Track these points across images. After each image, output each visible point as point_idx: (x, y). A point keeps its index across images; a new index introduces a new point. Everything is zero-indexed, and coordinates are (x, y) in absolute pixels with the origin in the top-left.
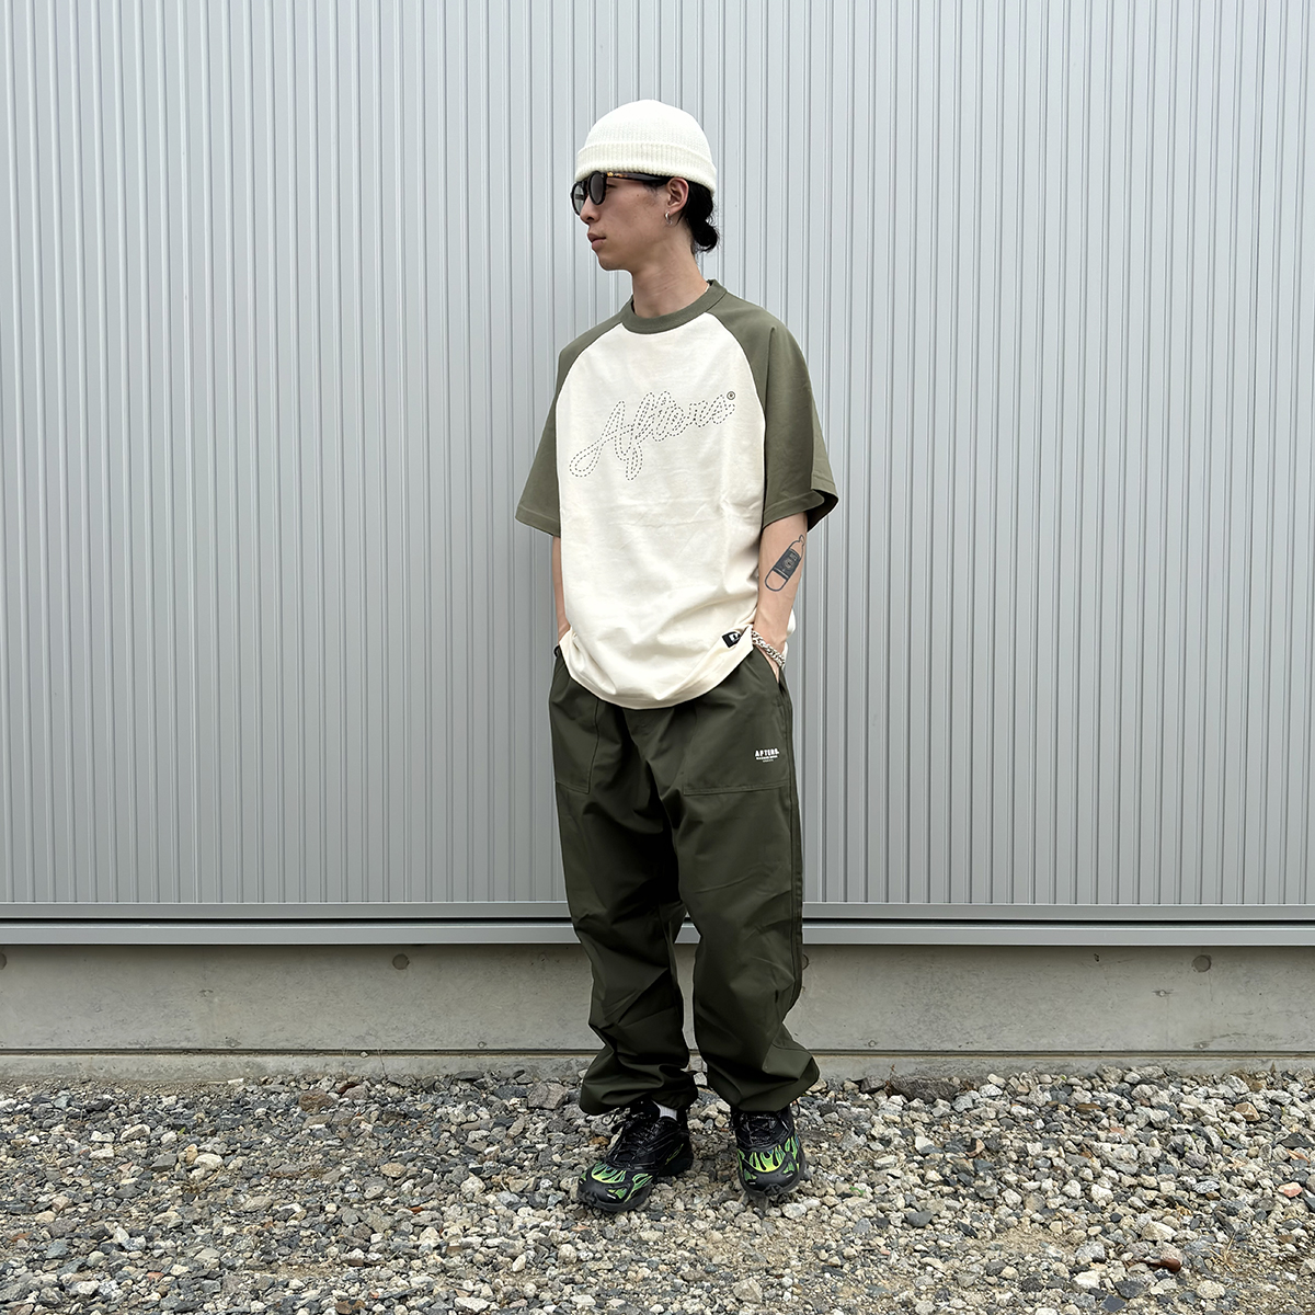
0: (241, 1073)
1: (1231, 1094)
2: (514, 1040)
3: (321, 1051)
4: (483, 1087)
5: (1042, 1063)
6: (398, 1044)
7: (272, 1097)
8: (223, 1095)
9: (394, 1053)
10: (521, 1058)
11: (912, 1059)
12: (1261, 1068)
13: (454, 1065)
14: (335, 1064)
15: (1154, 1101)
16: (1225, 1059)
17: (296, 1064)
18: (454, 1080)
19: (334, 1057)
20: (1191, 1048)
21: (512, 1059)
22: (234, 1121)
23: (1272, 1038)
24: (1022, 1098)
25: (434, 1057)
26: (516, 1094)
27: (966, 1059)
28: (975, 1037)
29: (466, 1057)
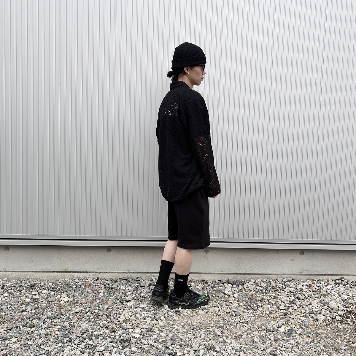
0: (68, 277)
1: (308, 285)
2: (136, 270)
3: (88, 272)
4: (129, 281)
5: (263, 276)
6: (108, 270)
7: (77, 283)
8: (64, 283)
9: (106, 272)
10: (138, 274)
11: (232, 275)
12: (315, 278)
13: (122, 276)
14: (92, 275)
15: (290, 286)
16: (306, 276)
17: (82, 275)
18: (122, 279)
19: (91, 274)
20: (298, 273)
21: (135, 274)
22: (68, 289)
23: (317, 271)
24: (259, 285)
25: (117, 274)
26: (137, 283)
27: (246, 275)
28: (248, 270)
29: (124, 274)
